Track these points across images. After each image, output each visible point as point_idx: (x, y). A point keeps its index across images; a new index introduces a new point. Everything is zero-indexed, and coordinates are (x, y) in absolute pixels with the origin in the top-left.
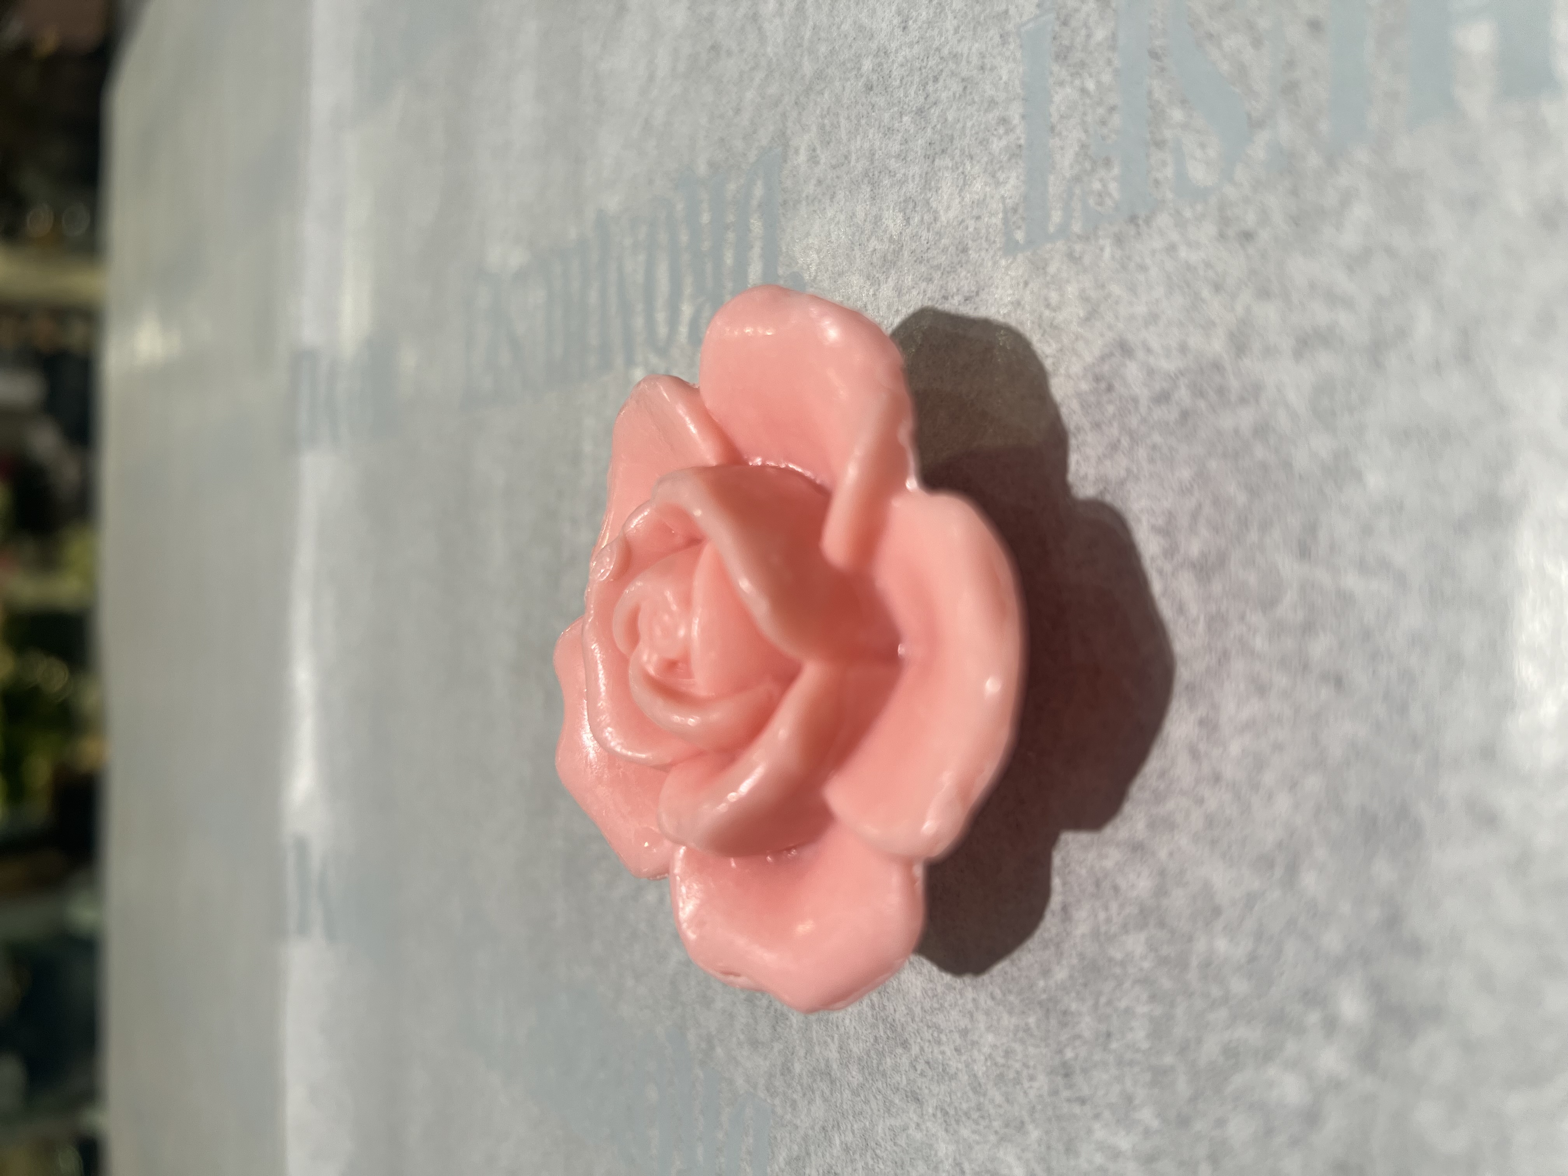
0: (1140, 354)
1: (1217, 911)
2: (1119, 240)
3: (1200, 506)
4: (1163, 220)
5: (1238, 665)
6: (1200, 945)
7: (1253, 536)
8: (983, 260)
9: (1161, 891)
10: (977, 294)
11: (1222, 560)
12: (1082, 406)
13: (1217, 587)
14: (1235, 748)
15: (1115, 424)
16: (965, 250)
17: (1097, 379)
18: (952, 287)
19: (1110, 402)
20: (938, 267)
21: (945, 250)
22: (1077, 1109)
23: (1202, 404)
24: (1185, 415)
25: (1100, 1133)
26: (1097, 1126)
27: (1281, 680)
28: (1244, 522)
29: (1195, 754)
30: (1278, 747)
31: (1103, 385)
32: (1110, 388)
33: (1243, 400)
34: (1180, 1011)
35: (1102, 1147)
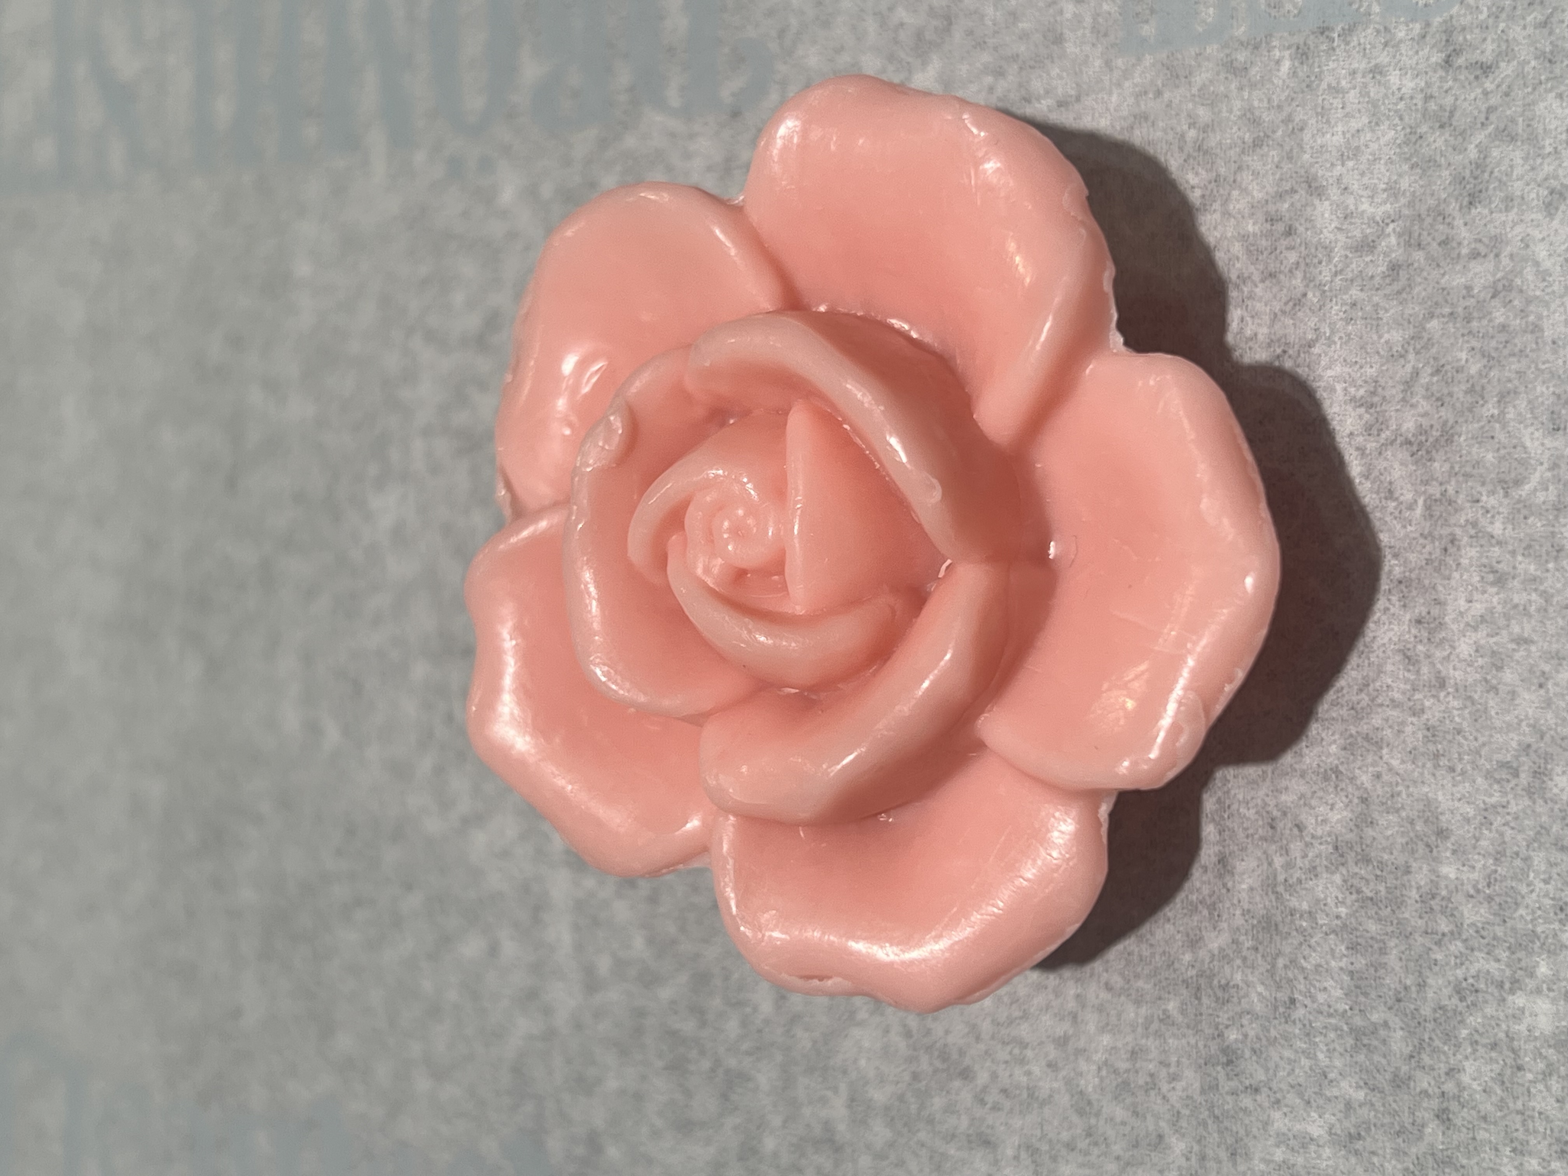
0: (1334, 193)
1: (1442, 834)
2: (1302, 54)
3: (1416, 373)
4: (1366, 36)
5: (1470, 553)
6: (1421, 876)
7: (1490, 408)
8: (1087, 56)
9: (1363, 821)
10: (1078, 99)
11: (1448, 436)
12: (1249, 252)
13: (1439, 467)
14: (1464, 648)
15: (1299, 274)
16: (1059, 40)
17: (1271, 220)
18: (1037, 85)
19: (1290, 248)
20: (1015, 58)
21: (1024, 36)
22: (1246, 1101)
23: (1419, 256)
24: (1394, 268)
25: (1279, 1121)
26: (1276, 1115)
27: (1528, 567)
28: (1476, 392)
29: (1409, 659)
30: (1522, 641)
31: (1280, 227)
32: (1290, 232)
33: (1475, 255)
34: (1392, 959)
35: (1282, 1139)
